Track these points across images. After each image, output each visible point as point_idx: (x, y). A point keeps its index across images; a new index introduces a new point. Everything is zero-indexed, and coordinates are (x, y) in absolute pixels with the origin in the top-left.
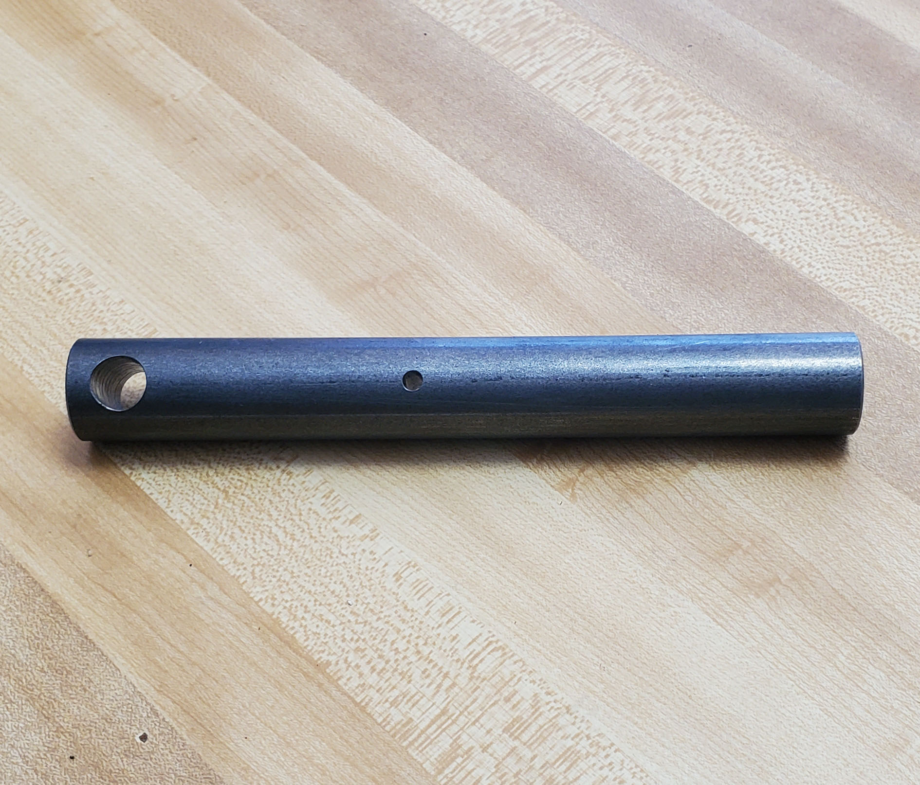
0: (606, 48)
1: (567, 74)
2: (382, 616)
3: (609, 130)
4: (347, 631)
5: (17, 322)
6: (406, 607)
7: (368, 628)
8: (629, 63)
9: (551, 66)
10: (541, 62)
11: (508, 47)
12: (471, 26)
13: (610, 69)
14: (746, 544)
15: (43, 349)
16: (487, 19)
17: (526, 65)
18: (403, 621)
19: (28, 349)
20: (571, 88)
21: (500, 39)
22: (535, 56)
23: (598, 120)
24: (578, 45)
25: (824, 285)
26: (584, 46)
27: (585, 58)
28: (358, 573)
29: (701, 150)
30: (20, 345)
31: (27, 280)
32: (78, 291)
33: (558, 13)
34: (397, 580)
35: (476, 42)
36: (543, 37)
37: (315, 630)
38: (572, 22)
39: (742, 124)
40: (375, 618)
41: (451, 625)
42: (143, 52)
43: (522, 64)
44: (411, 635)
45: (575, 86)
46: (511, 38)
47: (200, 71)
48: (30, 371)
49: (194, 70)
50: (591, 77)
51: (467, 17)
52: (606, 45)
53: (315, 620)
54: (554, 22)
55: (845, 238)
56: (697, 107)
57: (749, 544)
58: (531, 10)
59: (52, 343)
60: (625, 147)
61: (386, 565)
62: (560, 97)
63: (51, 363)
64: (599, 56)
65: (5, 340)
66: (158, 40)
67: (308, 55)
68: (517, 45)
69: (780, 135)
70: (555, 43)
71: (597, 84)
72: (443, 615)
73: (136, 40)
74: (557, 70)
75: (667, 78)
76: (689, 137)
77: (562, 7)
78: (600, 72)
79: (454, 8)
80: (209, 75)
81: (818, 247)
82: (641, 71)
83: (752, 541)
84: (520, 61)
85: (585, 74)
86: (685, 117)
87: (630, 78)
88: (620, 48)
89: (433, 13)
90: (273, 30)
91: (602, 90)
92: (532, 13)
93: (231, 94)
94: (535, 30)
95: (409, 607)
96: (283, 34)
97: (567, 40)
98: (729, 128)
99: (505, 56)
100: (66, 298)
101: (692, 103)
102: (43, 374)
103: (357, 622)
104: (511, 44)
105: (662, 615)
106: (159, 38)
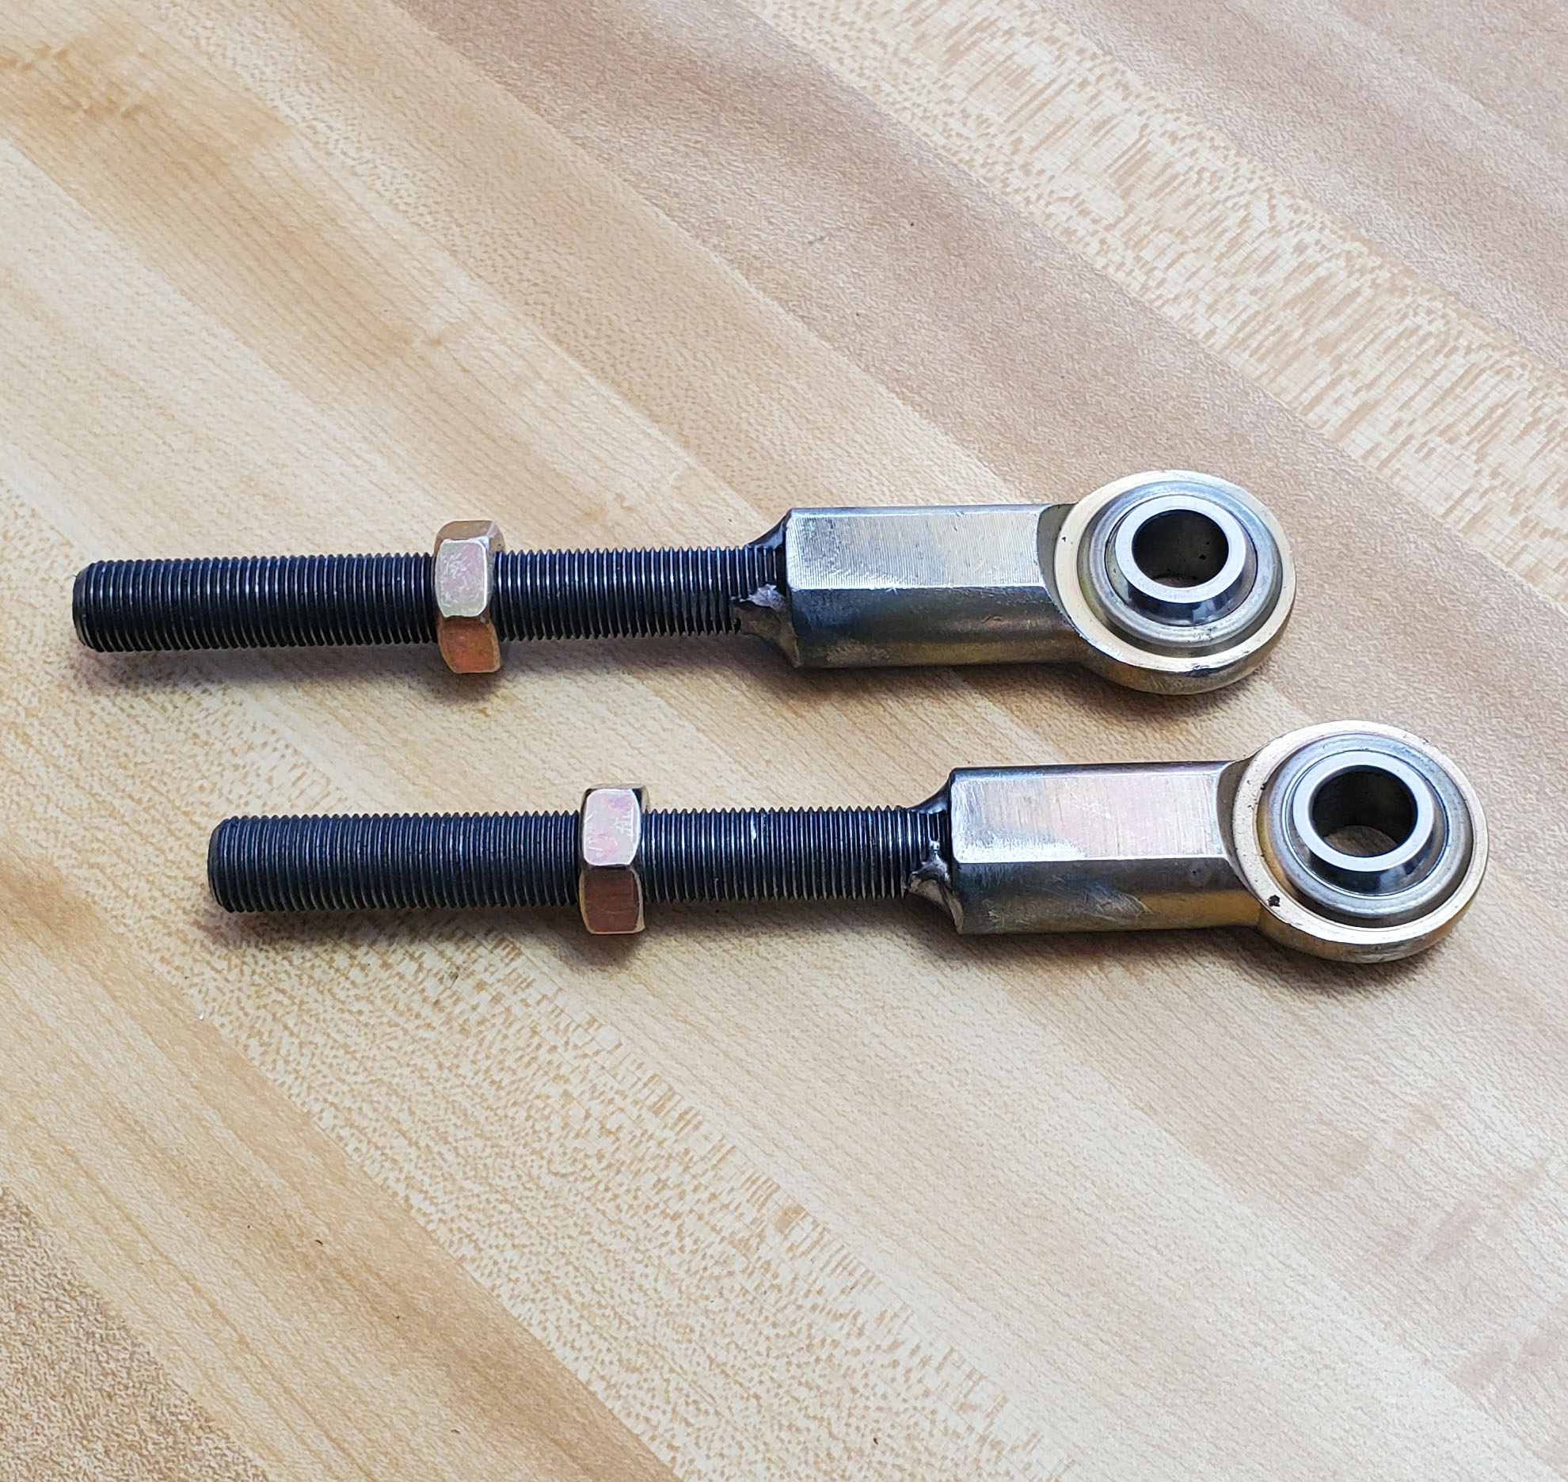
0: (1483, 355)
1: (1412, 423)
3: (1517, 556)
5: (379, 1082)
8: (1535, 390)
9: (1377, 403)
10: (1355, 394)
11: (1284, 357)
12: (1201, 308)
13: (1497, 406)
15: (444, 1150)
16: (1231, 289)
17: (1328, 401)
19: (413, 1151)
20: (1427, 456)
21: (1266, 338)
22: (1341, 378)
23: (1492, 535)
24: (1425, 347)
26: (1438, 352)
27: (1444, 381)
30: (395, 1143)
31: (384, 974)
32: (496, 999)
33: (1373, 270)
35: (1217, 347)
36: (1351, 330)
38: (1404, 292)
42: (541, 386)
43: (1317, 400)
45: (1434, 449)
46: (1287, 334)
47: (665, 433)
48: (427, 1207)
49: (654, 432)
50: (1463, 428)
51: (1189, 285)
52: (1479, 349)
54: (1367, 292)
58: (1318, 264)
59: (461, 1134)
60: (1556, 597)
62: (1404, 478)
63: (468, 1184)
64: (1472, 375)
65: (362, 1129)
66: (565, 356)
67: (882, 389)
68: (1302, 352)
70: (1377, 346)
71: (1476, 446)
73: (521, 356)
74: (1387, 413)
77: (1378, 254)
78: (1479, 413)
79: (1162, 265)
80: (686, 445)
84: (1313, 392)
85: (1451, 420)
87: (1543, 427)
88: (1512, 354)
89: (1120, 276)
90: (799, 325)
91: (1489, 459)
92: (1321, 272)
93: (738, 491)
94: (1334, 312)
96: (823, 336)
97: (1400, 335)
99: (1281, 379)
100: (474, 1017)
102: (455, 1213)
104: (1290, 351)
106: (568, 350)
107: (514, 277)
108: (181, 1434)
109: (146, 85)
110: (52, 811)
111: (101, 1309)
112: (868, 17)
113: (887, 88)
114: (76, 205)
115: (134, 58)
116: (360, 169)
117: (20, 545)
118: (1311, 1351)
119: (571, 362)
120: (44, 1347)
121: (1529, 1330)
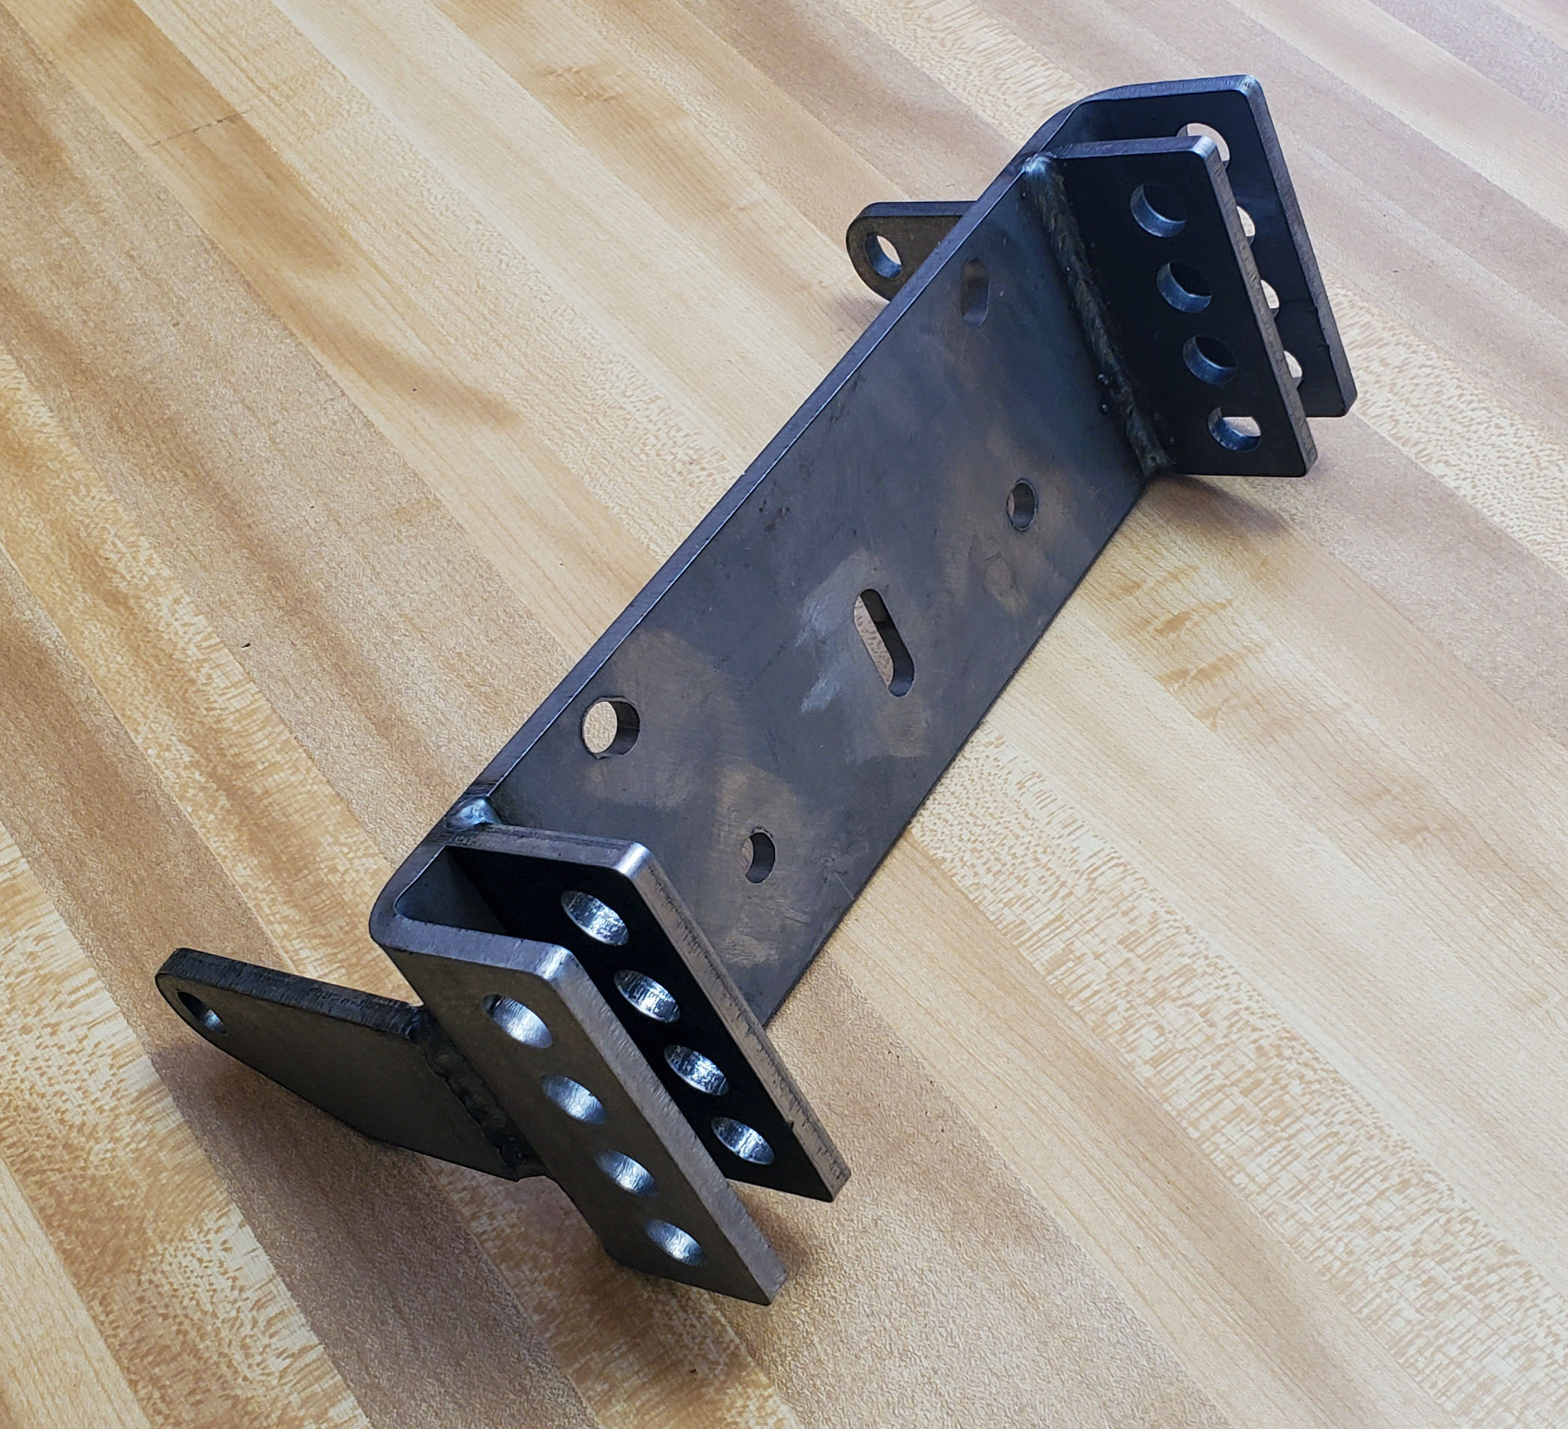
2: (1002, 821)
4: (965, 831)
5: (645, 499)
6: (1026, 816)
7: (986, 830)
14: (1396, 790)
15: (671, 529)
18: (1024, 828)
19: (655, 528)
25: (1516, 536)
28: (980, 778)
29: (1395, 384)
31: (656, 458)
32: (709, 475)
34: (1020, 789)
37: (932, 827)
39: (1445, 360)
40: (995, 822)
41: (1072, 837)
42: (791, 233)
44: (1030, 842)
48: (657, 549)
53: (932, 818)
55: (1546, 489)
56: (1396, 337)
57: (1400, 790)
61: (1010, 773)
65: (632, 516)
69: (1487, 375)
72: (1065, 827)
73: (784, 219)
75: (1365, 304)
76: (1382, 368)
81: (1514, 496)
82: (1337, 295)
83: (1403, 788)
86: (1380, 347)
95: (1030, 816)
98: (1429, 363)
100: (697, 480)
101: (1391, 333)
103: (975, 824)
105: (1297, 850)
106: (810, 219)
107: (789, 186)
108: (517, 619)
109: (618, 89)
110: (507, 375)
111: (489, 567)
112: (1004, 93)
113: (1006, 124)
114: (572, 135)
115: (614, 77)
116: (720, 134)
117: (514, 270)
119: (809, 223)
120: (458, 578)
121: (1203, 665)
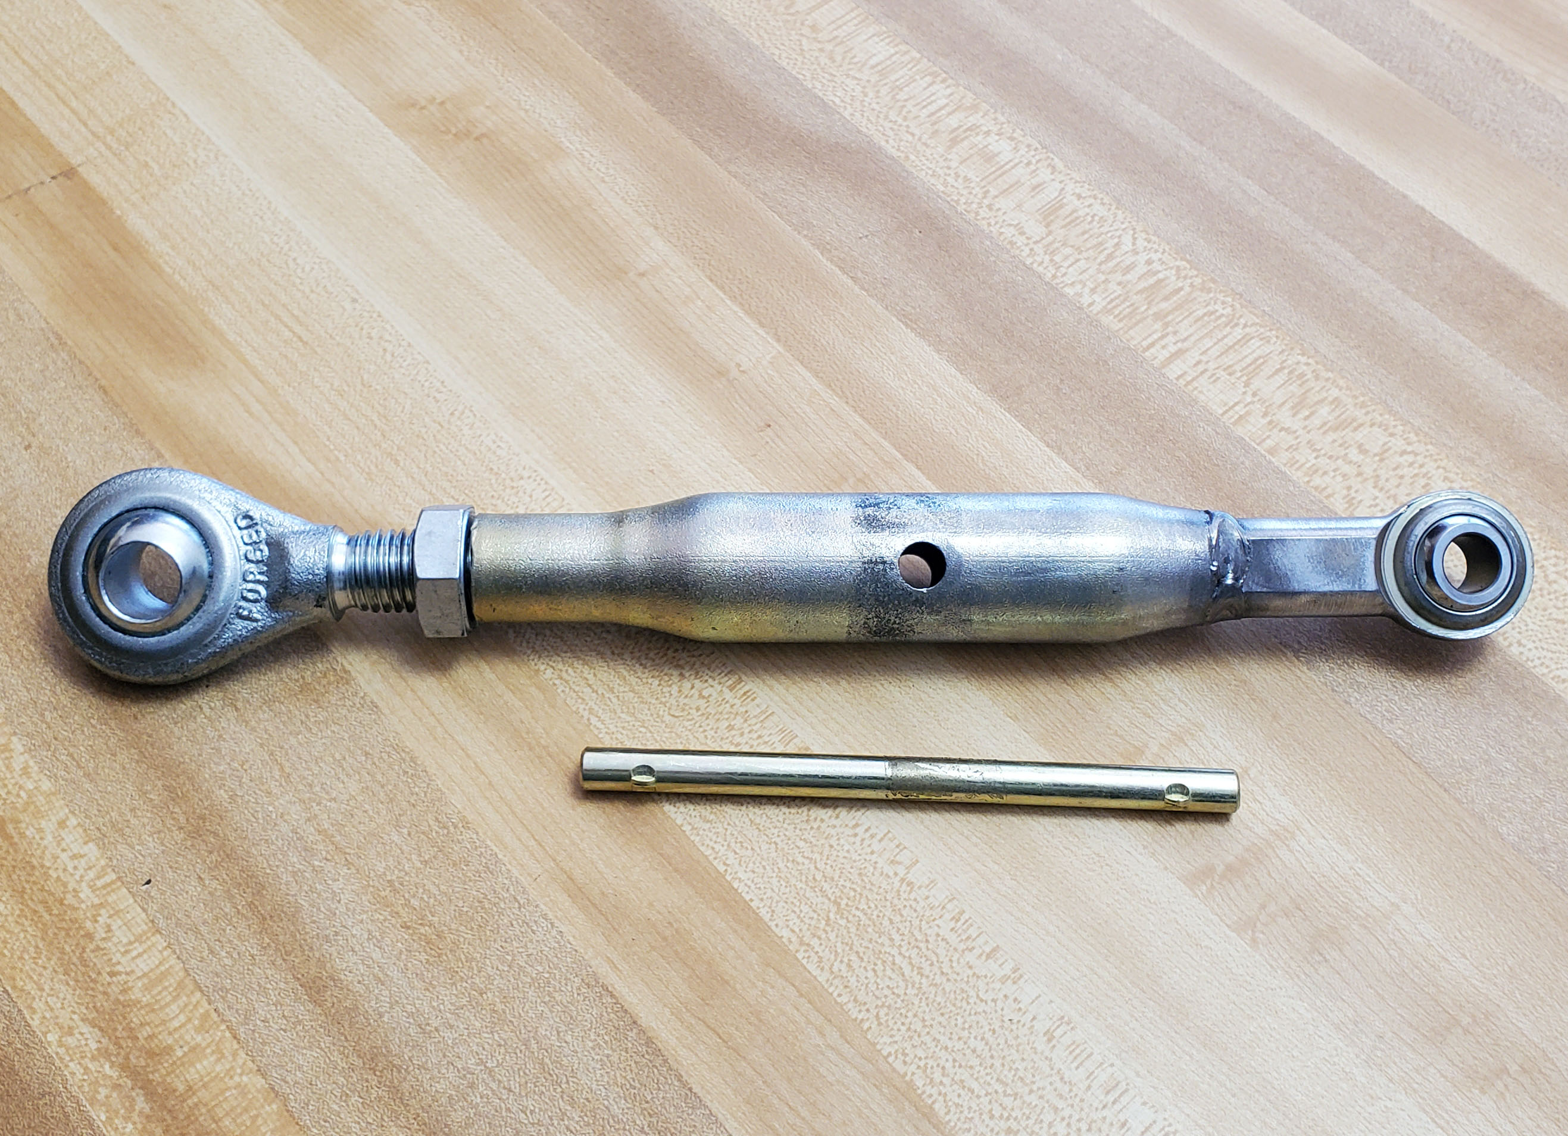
0: (1254, 329)
1: (1207, 362)
2: (1035, 1088)
3: (1264, 440)
4: (995, 1106)
6: (1062, 1079)
7: (1018, 1102)
8: (1283, 351)
9: (1187, 350)
10: (1175, 344)
11: (1134, 320)
12: (1087, 290)
13: (1260, 357)
14: (1466, 1020)
15: (611, 696)
16: (1106, 281)
17: (1158, 346)
18: (1061, 1096)
19: (594, 695)
20: (1215, 381)
21: (1124, 309)
22: (1168, 334)
23: (1250, 427)
24: (1219, 322)
25: (1540, 671)
26: (1226, 325)
27: (1229, 341)
28: (1002, 1027)
29: (1378, 476)
30: (585, 690)
33: (1191, 277)
34: (1049, 1040)
35: (1095, 312)
36: (1176, 309)
37: (957, 1101)
38: (1209, 291)
39: (1426, 444)
40: (1027, 1090)
41: (1118, 1107)
42: (699, 303)
43: (1152, 345)
44: (1070, 1117)
45: (1219, 378)
46: (1137, 308)
47: (767, 333)
48: (599, 724)
49: (761, 331)
50: (1238, 368)
51: (1081, 277)
52: (1252, 325)
53: (955, 1087)
54: (1187, 289)
55: (1559, 609)
56: (1370, 417)
57: (1470, 1020)
58: (1159, 272)
59: (622, 689)
60: (1285, 465)
61: (1034, 1018)
62: (1201, 392)
63: (623, 716)
64: (1246, 339)
65: (566, 682)
66: (714, 288)
67: (894, 319)
68: (1145, 318)
69: (1471, 461)
70: (1191, 319)
71: (1245, 378)
72: (1108, 1093)
73: (690, 286)
74: (1194, 355)
75: (1330, 374)
76: (1362, 457)
77: (1196, 269)
78: (1248, 361)
79: (1066, 264)
80: (778, 341)
81: (1528, 620)
82: (1298, 363)
83: (1473, 1017)
84: (1150, 340)
85: (1231, 363)
86: (1356, 429)
87: (1286, 371)
88: (1271, 330)
89: (1041, 269)
90: (850, 282)
91: (1252, 386)
92: (1161, 276)
93: (806, 367)
94: (1166, 299)
95: (1066, 1079)
96: (863, 288)
97: (1205, 314)
98: (1409, 449)
99: (1131, 332)
101: (1364, 411)
102: (615, 730)
103: (1005, 1094)
104: (1138, 317)
105: (1370, 1110)
106: (716, 284)
107: (689, 244)
108: (452, 829)
109: (489, 124)
110: (408, 500)
111: (412, 759)
112: (905, 119)
113: (913, 157)
114: (445, 185)
115: (482, 108)
116: (607, 179)
117: (401, 360)
118: (1098, 855)
119: (718, 291)
120: (379, 777)
121: (1230, 859)
